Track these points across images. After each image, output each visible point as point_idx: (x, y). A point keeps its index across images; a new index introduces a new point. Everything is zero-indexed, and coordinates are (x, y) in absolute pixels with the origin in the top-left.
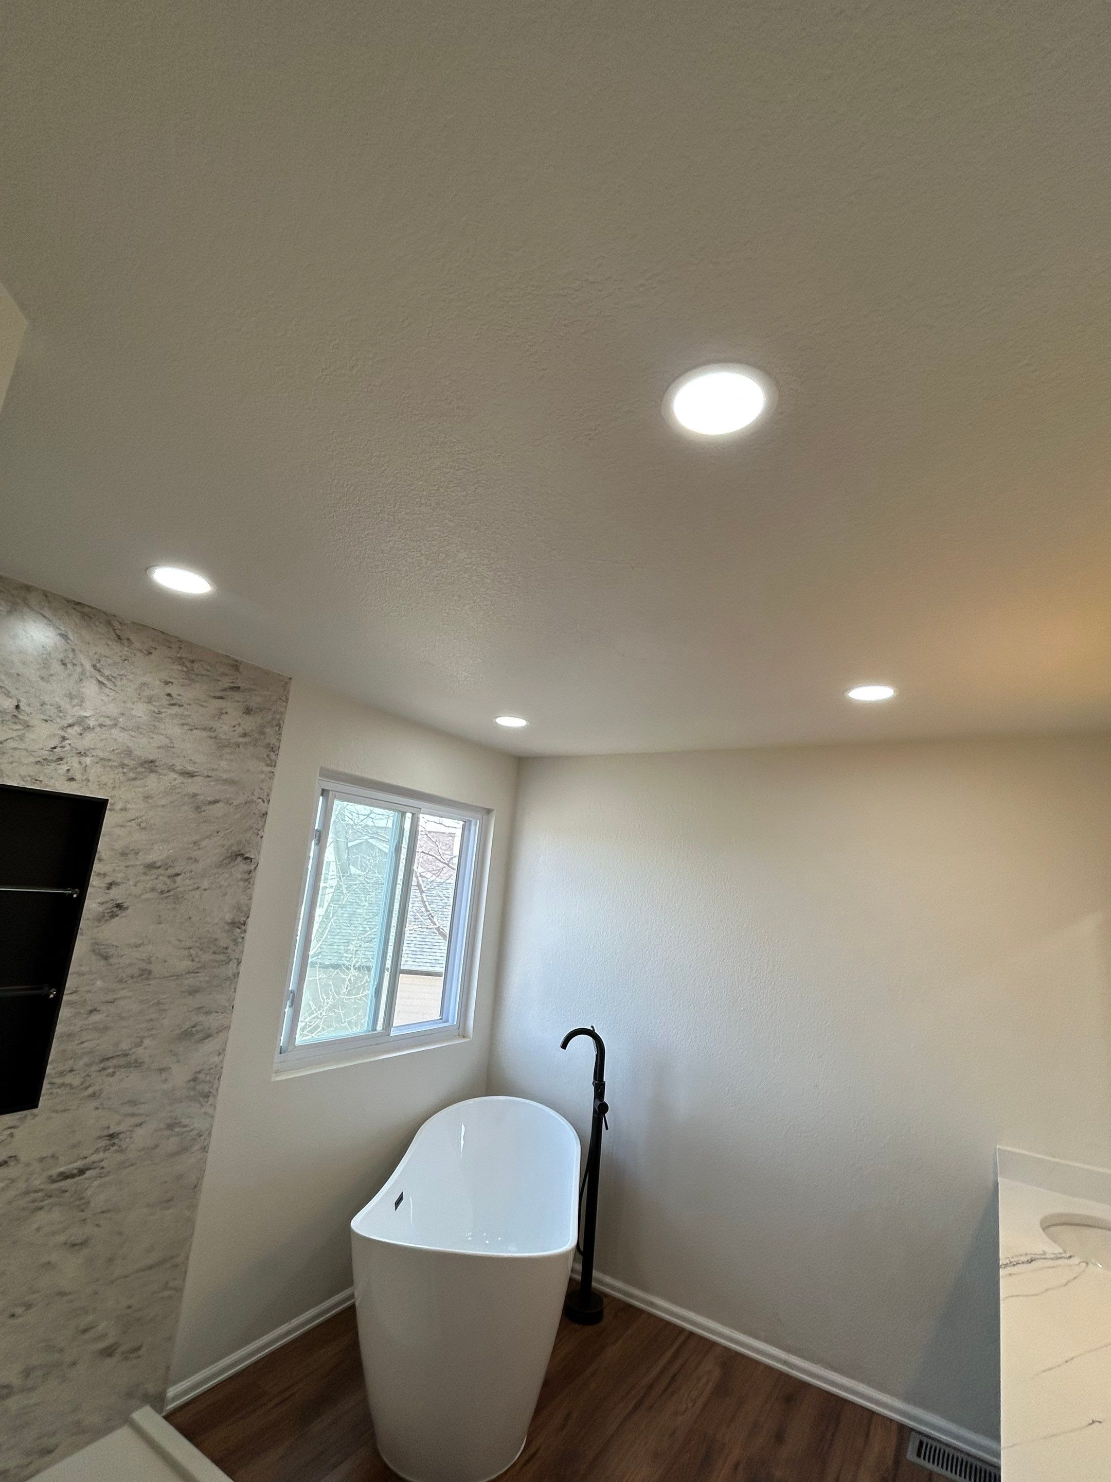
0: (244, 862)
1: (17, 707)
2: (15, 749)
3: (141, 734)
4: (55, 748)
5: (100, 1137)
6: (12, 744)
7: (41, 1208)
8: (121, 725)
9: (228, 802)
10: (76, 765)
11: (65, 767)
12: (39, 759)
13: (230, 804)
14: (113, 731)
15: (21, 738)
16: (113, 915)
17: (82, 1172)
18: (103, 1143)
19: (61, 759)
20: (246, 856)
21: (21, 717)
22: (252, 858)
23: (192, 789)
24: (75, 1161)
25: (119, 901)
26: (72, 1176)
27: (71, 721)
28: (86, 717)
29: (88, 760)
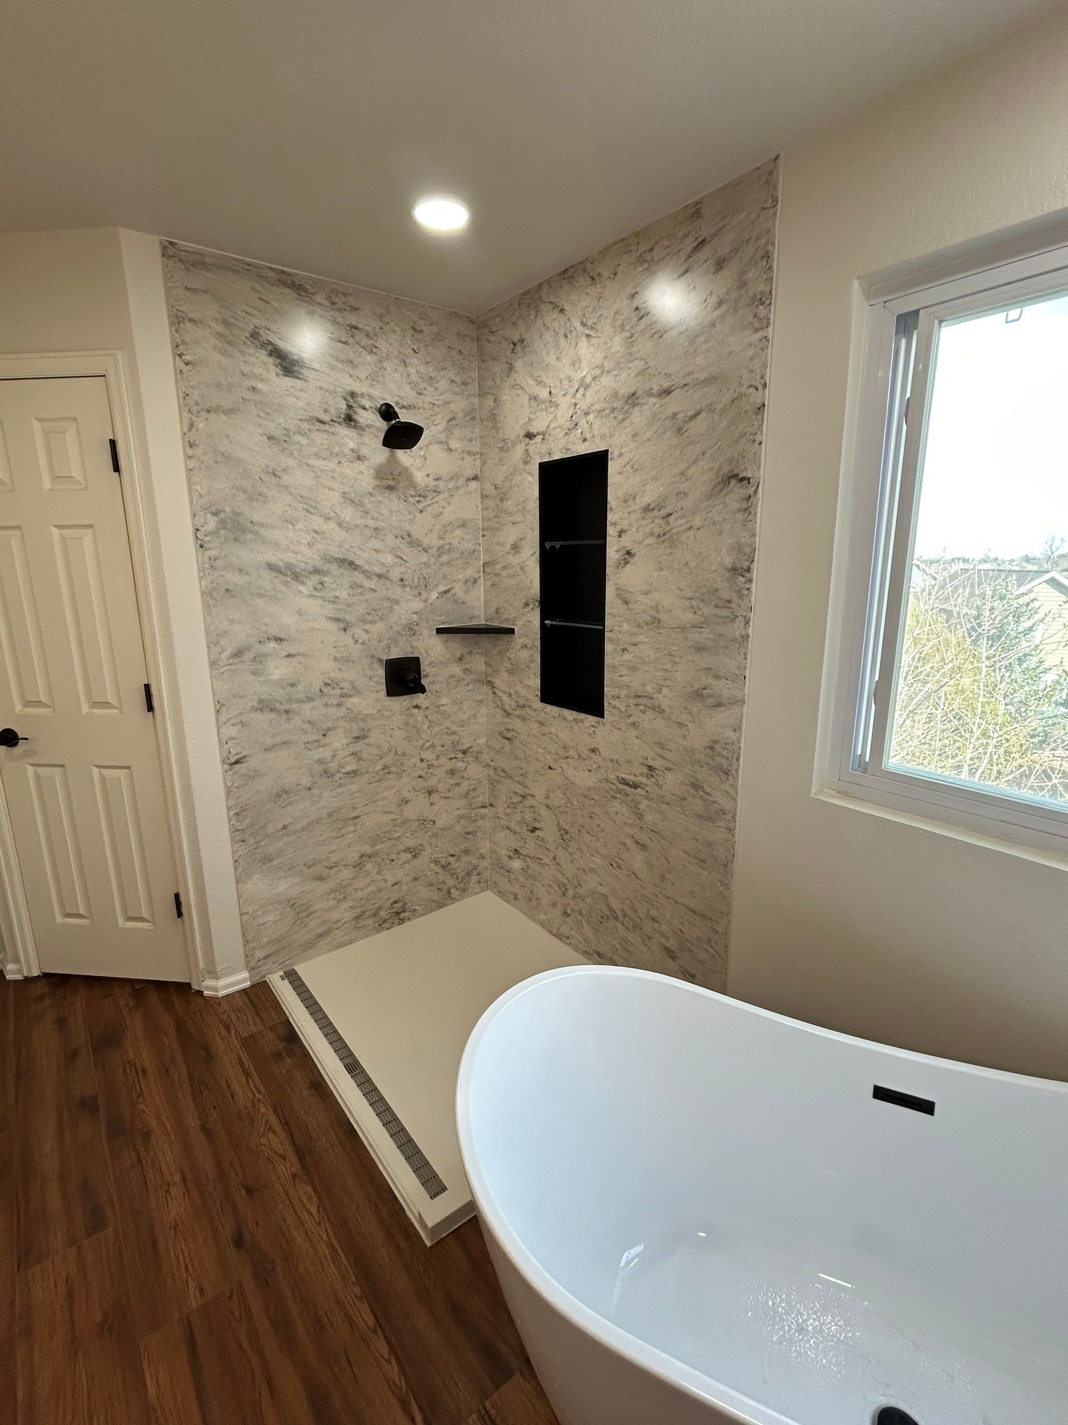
0: (740, 485)
1: (550, 392)
2: (554, 428)
3: (621, 369)
4: (572, 416)
5: (642, 764)
6: (553, 426)
7: (616, 798)
8: (607, 369)
9: (711, 410)
10: (586, 426)
11: (579, 431)
12: (566, 431)
13: (714, 411)
14: (602, 379)
15: (555, 417)
16: (626, 563)
17: (635, 786)
18: (645, 770)
19: (577, 424)
20: (741, 477)
21: (553, 400)
22: (749, 479)
23: (671, 409)
24: (629, 775)
25: (629, 549)
26: (630, 786)
27: (577, 387)
28: (584, 376)
29: (591, 417)
